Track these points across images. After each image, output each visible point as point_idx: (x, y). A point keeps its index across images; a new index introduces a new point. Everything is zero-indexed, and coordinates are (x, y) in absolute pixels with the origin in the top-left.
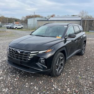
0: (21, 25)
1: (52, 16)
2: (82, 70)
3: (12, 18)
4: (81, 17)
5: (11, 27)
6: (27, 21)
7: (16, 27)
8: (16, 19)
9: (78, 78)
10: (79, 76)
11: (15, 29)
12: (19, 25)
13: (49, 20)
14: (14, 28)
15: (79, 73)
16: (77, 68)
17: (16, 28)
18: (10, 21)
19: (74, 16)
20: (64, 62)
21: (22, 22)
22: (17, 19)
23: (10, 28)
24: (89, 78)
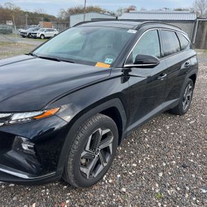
0: (53, 30)
1: (128, 11)
2: (171, 166)
3: (38, 12)
4: (197, 13)
5: (30, 34)
6: (69, 20)
7: (42, 35)
8: (47, 16)
9: (153, 194)
10: (156, 188)
11: (40, 38)
12: (50, 30)
13: (119, 18)
14: (38, 36)
15: (161, 174)
16: (158, 155)
17: (42, 37)
18: (33, 19)
19: (180, 10)
20: (113, 143)
21: (58, 24)
22: (50, 16)
23: (28, 37)
24: (187, 195)
